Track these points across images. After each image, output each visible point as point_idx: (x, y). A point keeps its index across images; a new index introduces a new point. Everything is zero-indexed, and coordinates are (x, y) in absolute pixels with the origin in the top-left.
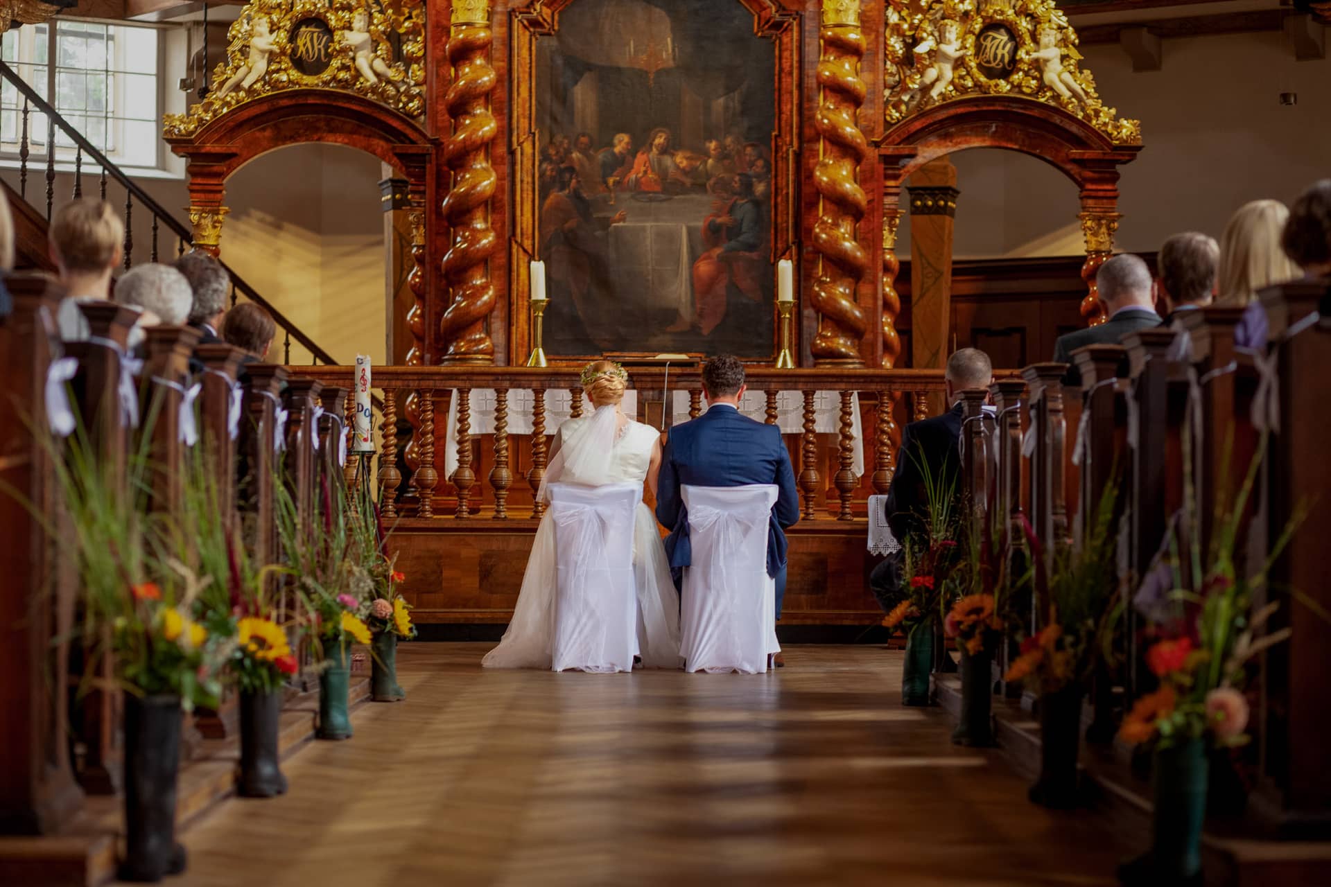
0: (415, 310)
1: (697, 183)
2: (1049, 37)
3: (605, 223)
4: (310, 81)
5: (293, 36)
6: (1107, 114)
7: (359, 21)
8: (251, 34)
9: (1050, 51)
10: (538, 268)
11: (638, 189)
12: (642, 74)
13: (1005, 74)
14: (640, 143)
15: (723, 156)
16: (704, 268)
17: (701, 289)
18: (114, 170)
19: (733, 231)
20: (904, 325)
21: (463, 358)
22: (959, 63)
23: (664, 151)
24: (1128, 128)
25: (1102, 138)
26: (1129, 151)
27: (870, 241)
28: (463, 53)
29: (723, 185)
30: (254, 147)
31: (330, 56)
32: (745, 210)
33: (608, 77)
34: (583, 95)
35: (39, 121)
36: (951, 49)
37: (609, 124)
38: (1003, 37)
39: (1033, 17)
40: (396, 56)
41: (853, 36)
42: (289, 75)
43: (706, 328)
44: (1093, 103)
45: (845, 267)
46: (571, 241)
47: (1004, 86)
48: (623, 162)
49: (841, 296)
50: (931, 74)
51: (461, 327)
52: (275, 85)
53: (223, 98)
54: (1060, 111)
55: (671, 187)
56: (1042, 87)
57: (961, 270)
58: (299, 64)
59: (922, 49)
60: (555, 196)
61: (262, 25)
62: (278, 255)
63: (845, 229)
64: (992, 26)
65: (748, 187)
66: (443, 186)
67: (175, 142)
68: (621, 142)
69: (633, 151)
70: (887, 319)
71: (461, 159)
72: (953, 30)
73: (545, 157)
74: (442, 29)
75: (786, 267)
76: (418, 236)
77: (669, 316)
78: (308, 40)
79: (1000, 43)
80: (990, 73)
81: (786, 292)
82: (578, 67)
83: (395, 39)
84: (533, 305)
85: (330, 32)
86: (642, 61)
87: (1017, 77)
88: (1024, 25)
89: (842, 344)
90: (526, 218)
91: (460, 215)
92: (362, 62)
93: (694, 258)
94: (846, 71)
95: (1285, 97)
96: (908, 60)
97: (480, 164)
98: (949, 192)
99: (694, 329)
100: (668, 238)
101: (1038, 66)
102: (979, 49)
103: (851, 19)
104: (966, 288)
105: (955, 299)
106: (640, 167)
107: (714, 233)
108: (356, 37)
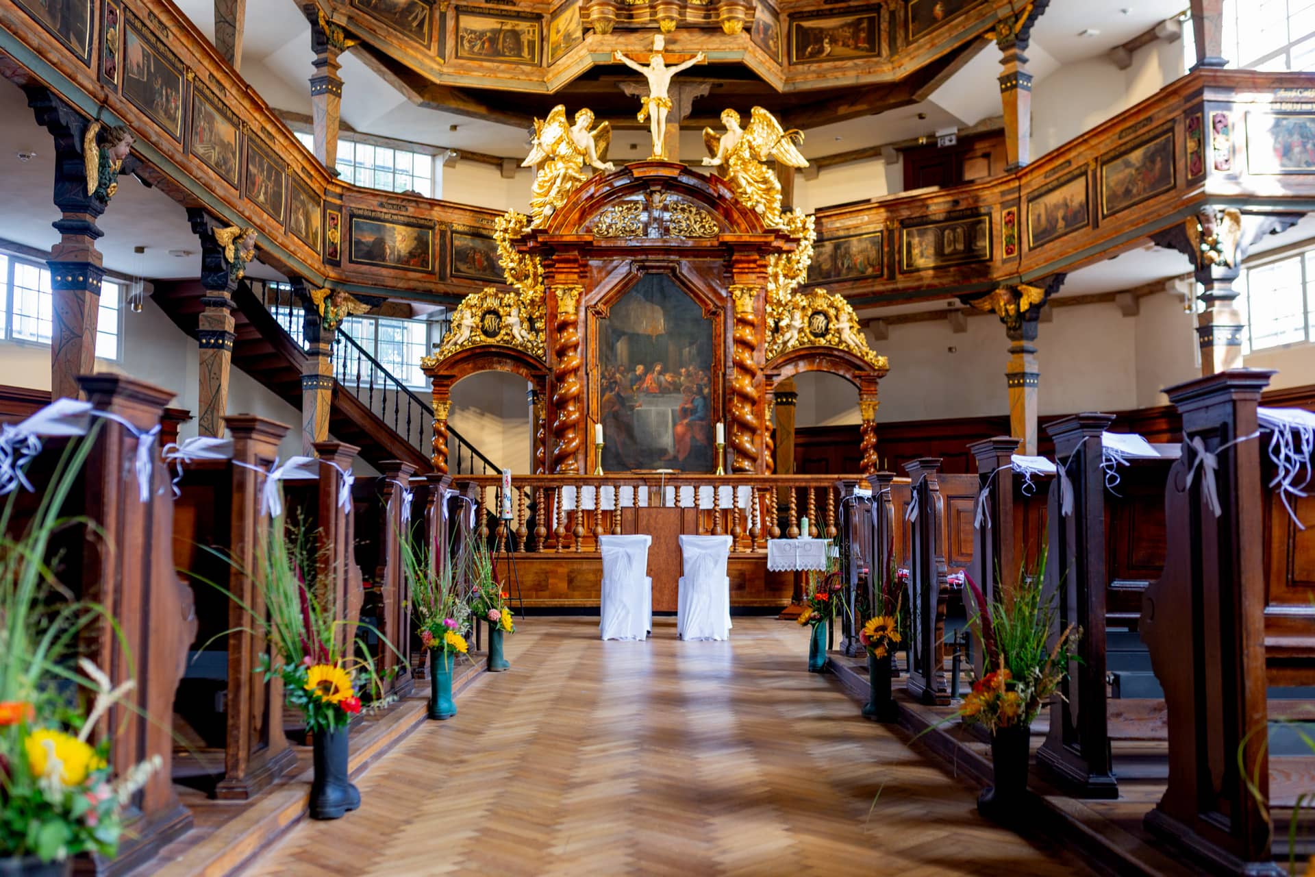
0: (542, 449)
1: (676, 388)
2: (844, 317)
3: (632, 408)
4: (490, 341)
5: (482, 320)
6: (872, 354)
7: (514, 311)
8: (462, 318)
9: (844, 324)
10: (599, 427)
11: (648, 392)
12: (649, 337)
13: (823, 335)
14: (648, 369)
15: (688, 375)
16: (680, 429)
17: (678, 439)
18: (404, 389)
19: (693, 411)
20: (773, 456)
21: (563, 472)
22: (801, 330)
23: (660, 373)
24: (882, 361)
25: (871, 366)
26: (882, 372)
27: (759, 415)
28: (563, 326)
29: (688, 390)
30: (464, 372)
31: (500, 329)
32: (699, 401)
33: (634, 338)
34: (621, 347)
35: (366, 366)
36: (797, 323)
37: (634, 360)
38: (821, 318)
39: (837, 309)
40: (532, 328)
41: (750, 317)
42: (481, 338)
43: (681, 457)
44: (866, 349)
45: (745, 427)
46: (616, 416)
47: (823, 342)
48: (640, 379)
49: (745, 441)
50: (788, 336)
51: (562, 458)
52: (474, 342)
53: (449, 349)
54: (849, 353)
55: (663, 390)
56: (841, 342)
57: (800, 432)
58: (486, 333)
59: (783, 324)
60: (608, 395)
61: (468, 313)
62: (483, 428)
63: (747, 409)
64: (816, 313)
65: (700, 390)
66: (554, 388)
67: (427, 370)
68: (640, 369)
69: (646, 373)
70: (767, 453)
71: (561, 377)
72: (798, 314)
73: (603, 377)
74: (554, 316)
75: (720, 427)
76: (543, 415)
77: (663, 452)
78: (490, 321)
79: (820, 321)
80: (816, 335)
81: (720, 439)
82: (619, 334)
83: (531, 320)
84: (597, 446)
85: (499, 317)
86: (649, 331)
87: (829, 337)
88: (832, 312)
89: (746, 464)
90: (594, 406)
91: (562, 403)
92: (516, 331)
93: (675, 424)
94: (748, 334)
95: (950, 349)
96: (777, 329)
97: (571, 379)
98: (794, 395)
99: (675, 458)
100: (662, 415)
101: (839, 331)
102: (810, 323)
103: (749, 309)
104: (800, 440)
105: (796, 445)
106: (649, 381)
107: (685, 413)
108: (513, 319)
